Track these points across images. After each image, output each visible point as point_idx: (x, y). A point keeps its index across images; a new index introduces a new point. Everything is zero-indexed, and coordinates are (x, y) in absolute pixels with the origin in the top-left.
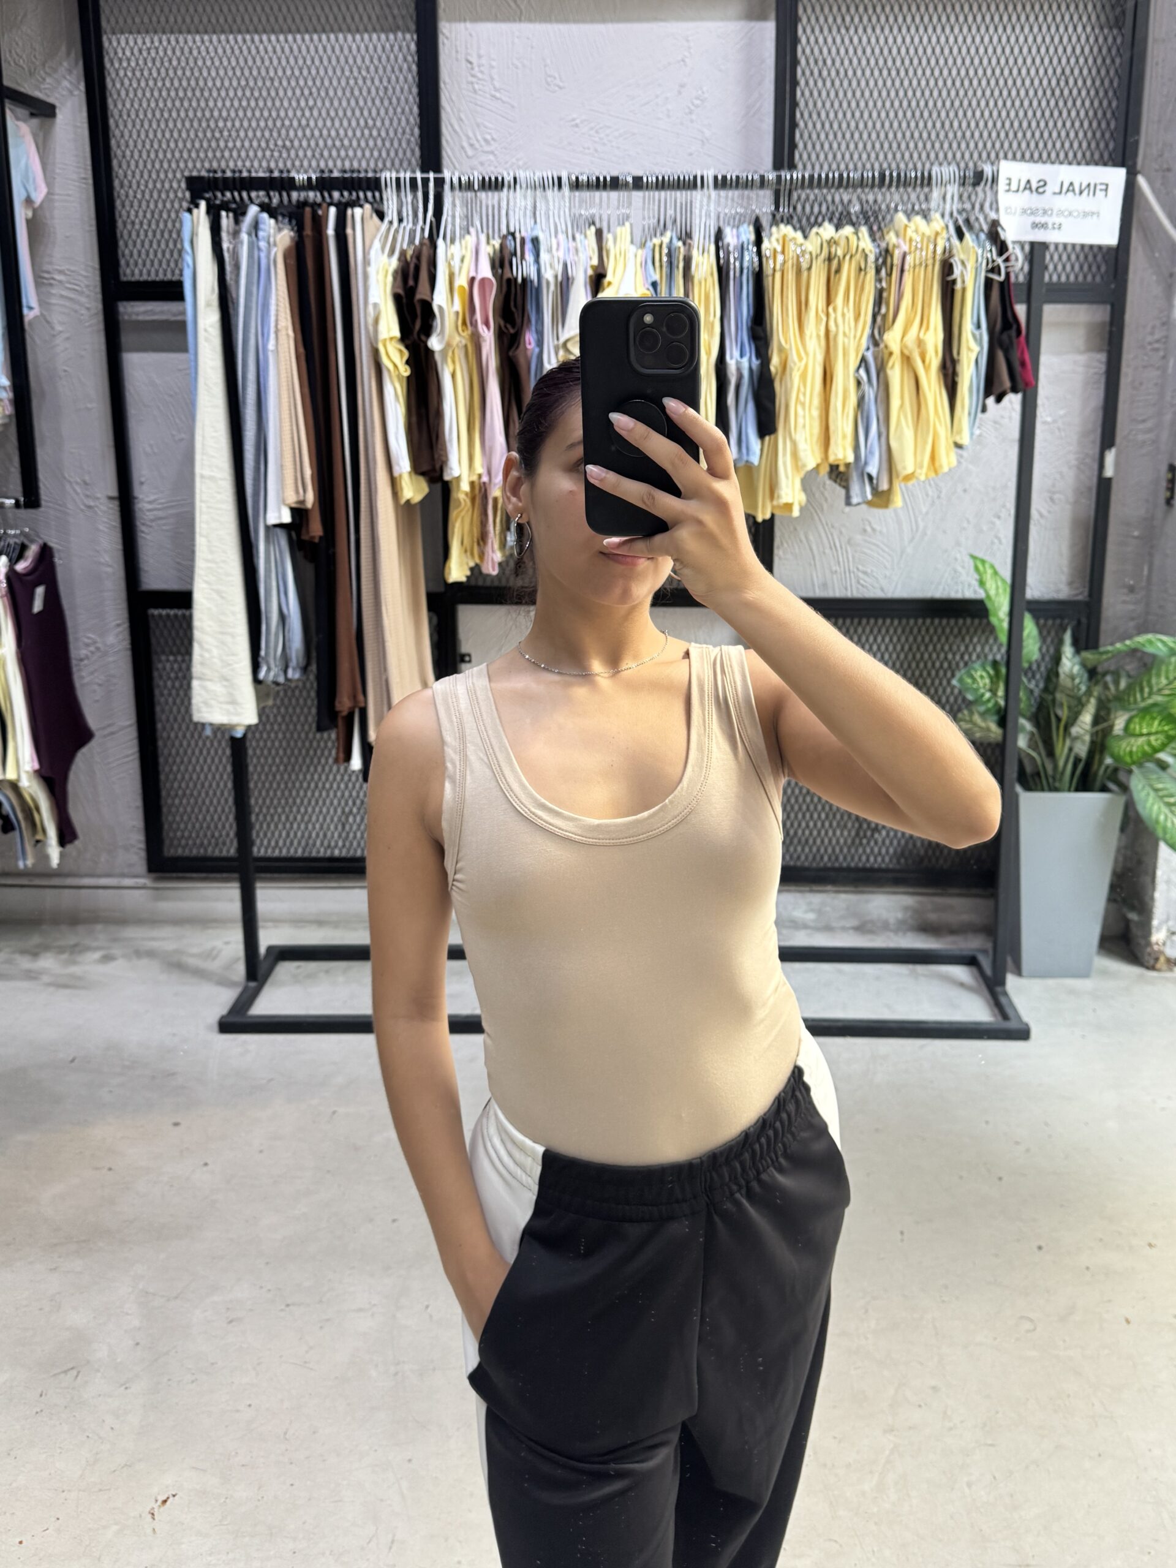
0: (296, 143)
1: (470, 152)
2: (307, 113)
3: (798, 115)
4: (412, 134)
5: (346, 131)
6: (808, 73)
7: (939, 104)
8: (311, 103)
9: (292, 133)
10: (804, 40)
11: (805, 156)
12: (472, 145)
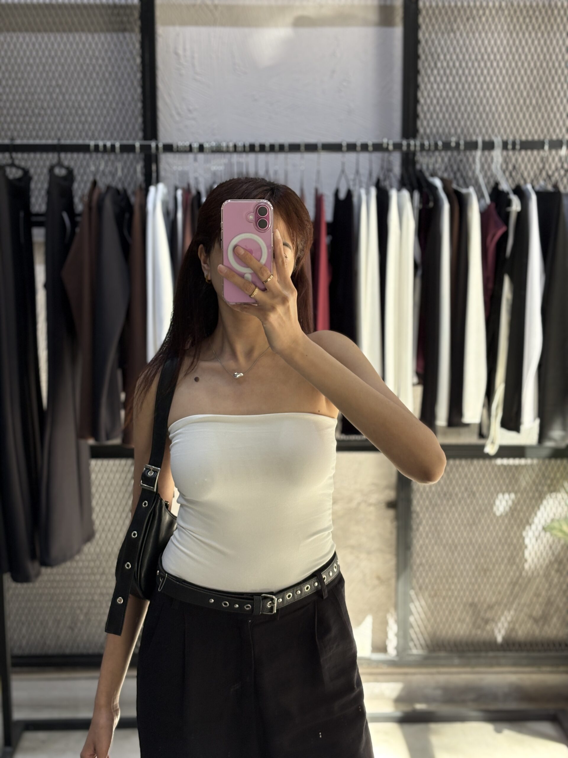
0: (49, 112)
1: (177, 118)
2: (57, 90)
3: (419, 94)
4: (136, 106)
5: (86, 103)
6: (426, 64)
7: (522, 86)
8: (60, 82)
9: (45, 105)
10: (423, 42)
11: (425, 123)
12: (179, 114)
